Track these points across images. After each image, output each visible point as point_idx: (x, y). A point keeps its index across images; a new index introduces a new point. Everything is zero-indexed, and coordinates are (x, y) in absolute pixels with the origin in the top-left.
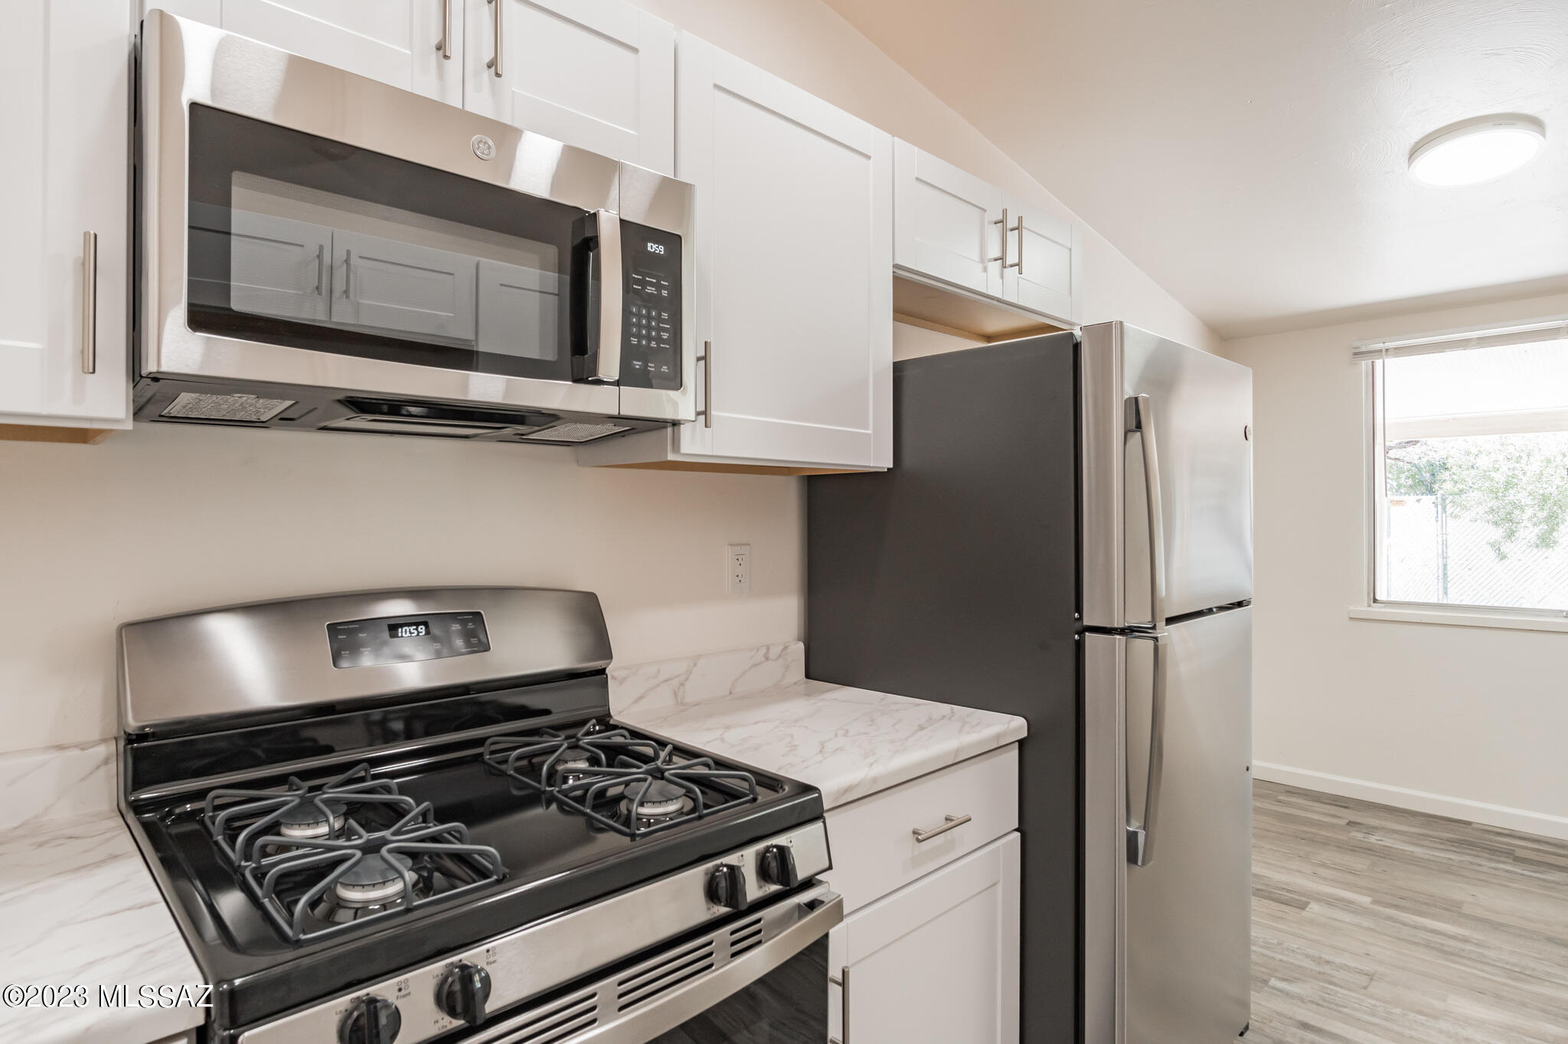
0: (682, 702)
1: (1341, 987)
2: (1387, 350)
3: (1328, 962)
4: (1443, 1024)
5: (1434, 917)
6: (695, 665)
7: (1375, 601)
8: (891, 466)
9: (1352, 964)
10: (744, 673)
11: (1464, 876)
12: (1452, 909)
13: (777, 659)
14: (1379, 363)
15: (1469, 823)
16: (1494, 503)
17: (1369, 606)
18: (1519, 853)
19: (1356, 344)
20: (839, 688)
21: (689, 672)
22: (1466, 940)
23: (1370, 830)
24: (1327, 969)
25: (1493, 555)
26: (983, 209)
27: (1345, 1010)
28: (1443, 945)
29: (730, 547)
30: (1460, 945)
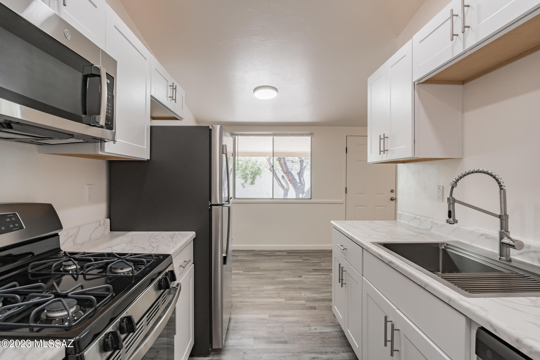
0: (76, 244)
1: (244, 291)
2: (239, 134)
3: (240, 287)
4: (265, 292)
5: (256, 272)
6: (79, 229)
7: (235, 198)
8: (149, 159)
9: (244, 286)
10: (94, 231)
11: (257, 262)
12: (258, 269)
13: (103, 225)
14: (237, 137)
15: (255, 250)
16: (242, 174)
17: (234, 199)
18: (266, 254)
19: (232, 132)
20: (127, 233)
21: (78, 232)
22: (262, 275)
23: (237, 256)
24: (240, 289)
25: (242, 187)
26: (167, 81)
27: (247, 296)
28: (259, 277)
29: (87, 186)
30: (262, 276)
